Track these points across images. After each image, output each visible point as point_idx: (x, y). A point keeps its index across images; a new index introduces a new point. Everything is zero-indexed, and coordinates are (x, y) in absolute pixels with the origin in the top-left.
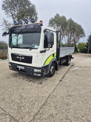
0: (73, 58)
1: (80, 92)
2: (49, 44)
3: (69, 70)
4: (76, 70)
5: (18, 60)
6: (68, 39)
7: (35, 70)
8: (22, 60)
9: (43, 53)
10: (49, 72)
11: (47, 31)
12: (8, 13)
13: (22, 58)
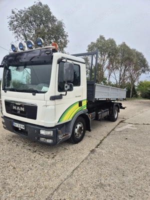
0: (124, 108)
1: (124, 179)
2: (66, 85)
3: (113, 130)
4: (127, 130)
5: (15, 113)
6: (120, 75)
7: (43, 132)
8: (21, 112)
9: (56, 101)
10: (70, 135)
11: (63, 60)
12: (20, 35)
13: (21, 108)
